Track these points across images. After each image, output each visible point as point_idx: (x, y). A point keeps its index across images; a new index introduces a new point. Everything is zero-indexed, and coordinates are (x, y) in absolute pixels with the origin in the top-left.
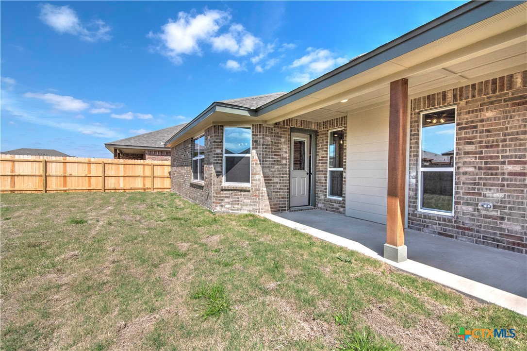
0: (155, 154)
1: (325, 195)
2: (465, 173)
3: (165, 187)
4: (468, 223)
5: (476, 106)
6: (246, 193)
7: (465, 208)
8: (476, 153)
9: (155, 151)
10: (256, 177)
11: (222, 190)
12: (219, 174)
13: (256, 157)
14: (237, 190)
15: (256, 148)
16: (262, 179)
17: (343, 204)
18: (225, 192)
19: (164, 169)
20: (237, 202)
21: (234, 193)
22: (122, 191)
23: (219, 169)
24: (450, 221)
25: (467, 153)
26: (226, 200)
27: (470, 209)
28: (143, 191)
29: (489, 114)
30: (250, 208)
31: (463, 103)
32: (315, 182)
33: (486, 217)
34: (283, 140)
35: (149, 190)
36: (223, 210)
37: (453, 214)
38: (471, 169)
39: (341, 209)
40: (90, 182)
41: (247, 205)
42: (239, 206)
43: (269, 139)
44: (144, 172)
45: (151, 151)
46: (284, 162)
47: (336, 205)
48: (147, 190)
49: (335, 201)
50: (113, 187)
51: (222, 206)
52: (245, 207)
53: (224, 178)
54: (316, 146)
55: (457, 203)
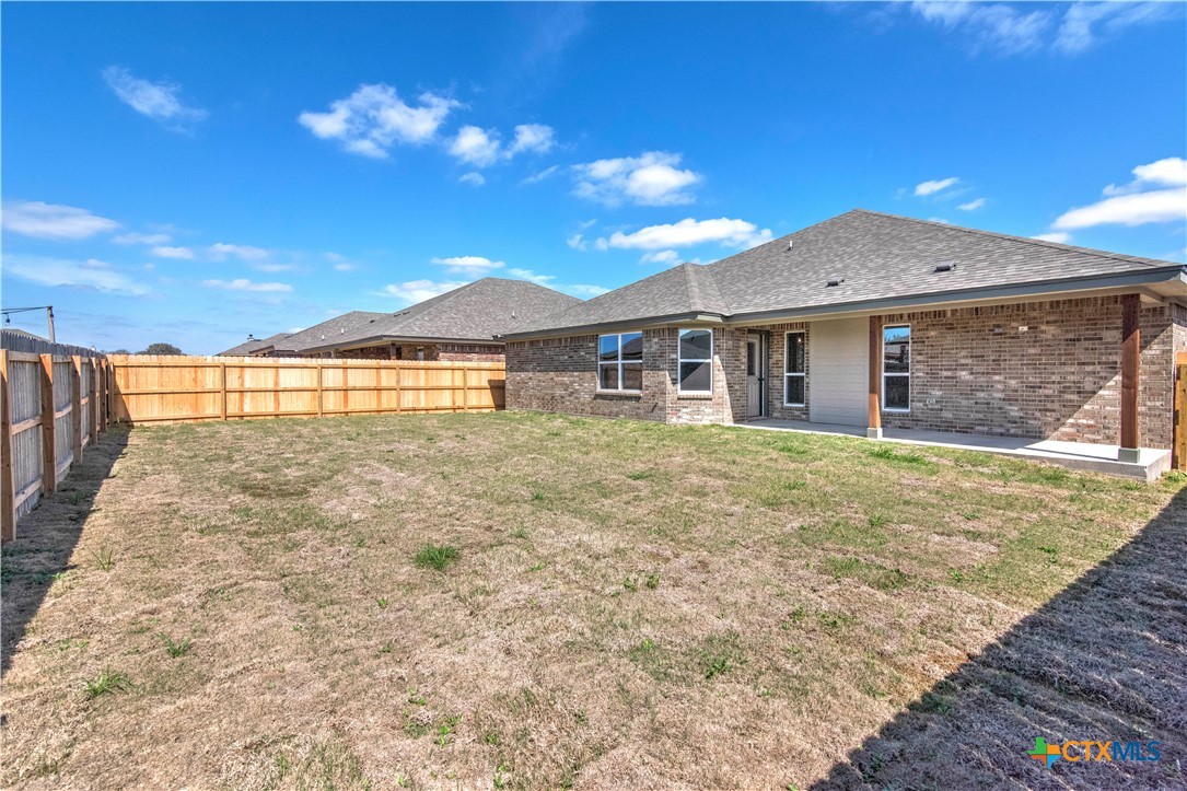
0: (453, 351)
1: (782, 403)
2: (918, 377)
3: (483, 404)
4: (920, 416)
5: (923, 326)
6: (708, 402)
7: (917, 404)
8: (923, 362)
9: (453, 345)
10: (720, 384)
11: (679, 399)
12: (674, 382)
13: (719, 363)
14: (697, 399)
15: (718, 353)
16: (726, 386)
17: (806, 411)
18: (682, 402)
19: (480, 376)
20: (698, 412)
21: (693, 402)
22: (423, 412)
23: (674, 376)
24: (907, 416)
25: (918, 362)
26: (684, 410)
27: (921, 404)
28: (452, 411)
29: (932, 333)
30: (712, 418)
31: (915, 322)
32: (768, 389)
33: (932, 410)
34: (742, 343)
35: (461, 411)
36: (681, 421)
37: (909, 410)
38: (922, 374)
39: (804, 417)
40: (379, 398)
41: (709, 415)
42: (700, 417)
43: (730, 343)
44: (453, 380)
45: (446, 345)
46: (743, 367)
47: (797, 413)
48: (457, 411)
49: (797, 409)
50: (411, 406)
51: (679, 417)
52: (705, 417)
53: (679, 386)
54: (769, 348)
55: (912, 401)
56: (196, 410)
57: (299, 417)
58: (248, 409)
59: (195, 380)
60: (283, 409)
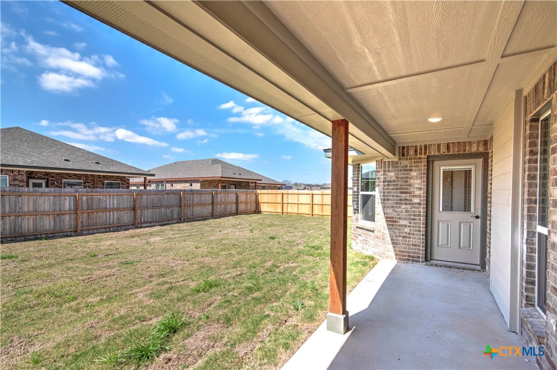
6: (372, 234)
10: (379, 217)
11: (358, 227)
13: (378, 195)
14: (366, 229)
15: (379, 186)
16: (383, 220)
18: (359, 230)
20: (366, 241)
21: (364, 232)
26: (359, 238)
30: (374, 250)
34: (414, 174)
36: (357, 247)
41: (372, 246)
42: (367, 246)
43: (392, 174)
46: (416, 200)
51: (357, 243)
52: (370, 249)
53: (360, 216)
56: (276, 210)
57: (304, 215)
58: (289, 211)
59: (276, 199)
60: (300, 212)
